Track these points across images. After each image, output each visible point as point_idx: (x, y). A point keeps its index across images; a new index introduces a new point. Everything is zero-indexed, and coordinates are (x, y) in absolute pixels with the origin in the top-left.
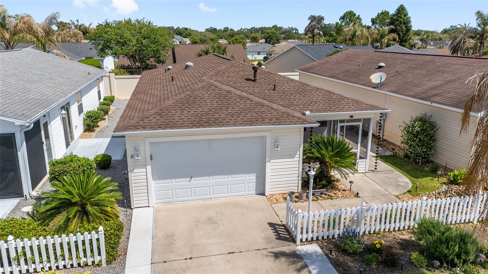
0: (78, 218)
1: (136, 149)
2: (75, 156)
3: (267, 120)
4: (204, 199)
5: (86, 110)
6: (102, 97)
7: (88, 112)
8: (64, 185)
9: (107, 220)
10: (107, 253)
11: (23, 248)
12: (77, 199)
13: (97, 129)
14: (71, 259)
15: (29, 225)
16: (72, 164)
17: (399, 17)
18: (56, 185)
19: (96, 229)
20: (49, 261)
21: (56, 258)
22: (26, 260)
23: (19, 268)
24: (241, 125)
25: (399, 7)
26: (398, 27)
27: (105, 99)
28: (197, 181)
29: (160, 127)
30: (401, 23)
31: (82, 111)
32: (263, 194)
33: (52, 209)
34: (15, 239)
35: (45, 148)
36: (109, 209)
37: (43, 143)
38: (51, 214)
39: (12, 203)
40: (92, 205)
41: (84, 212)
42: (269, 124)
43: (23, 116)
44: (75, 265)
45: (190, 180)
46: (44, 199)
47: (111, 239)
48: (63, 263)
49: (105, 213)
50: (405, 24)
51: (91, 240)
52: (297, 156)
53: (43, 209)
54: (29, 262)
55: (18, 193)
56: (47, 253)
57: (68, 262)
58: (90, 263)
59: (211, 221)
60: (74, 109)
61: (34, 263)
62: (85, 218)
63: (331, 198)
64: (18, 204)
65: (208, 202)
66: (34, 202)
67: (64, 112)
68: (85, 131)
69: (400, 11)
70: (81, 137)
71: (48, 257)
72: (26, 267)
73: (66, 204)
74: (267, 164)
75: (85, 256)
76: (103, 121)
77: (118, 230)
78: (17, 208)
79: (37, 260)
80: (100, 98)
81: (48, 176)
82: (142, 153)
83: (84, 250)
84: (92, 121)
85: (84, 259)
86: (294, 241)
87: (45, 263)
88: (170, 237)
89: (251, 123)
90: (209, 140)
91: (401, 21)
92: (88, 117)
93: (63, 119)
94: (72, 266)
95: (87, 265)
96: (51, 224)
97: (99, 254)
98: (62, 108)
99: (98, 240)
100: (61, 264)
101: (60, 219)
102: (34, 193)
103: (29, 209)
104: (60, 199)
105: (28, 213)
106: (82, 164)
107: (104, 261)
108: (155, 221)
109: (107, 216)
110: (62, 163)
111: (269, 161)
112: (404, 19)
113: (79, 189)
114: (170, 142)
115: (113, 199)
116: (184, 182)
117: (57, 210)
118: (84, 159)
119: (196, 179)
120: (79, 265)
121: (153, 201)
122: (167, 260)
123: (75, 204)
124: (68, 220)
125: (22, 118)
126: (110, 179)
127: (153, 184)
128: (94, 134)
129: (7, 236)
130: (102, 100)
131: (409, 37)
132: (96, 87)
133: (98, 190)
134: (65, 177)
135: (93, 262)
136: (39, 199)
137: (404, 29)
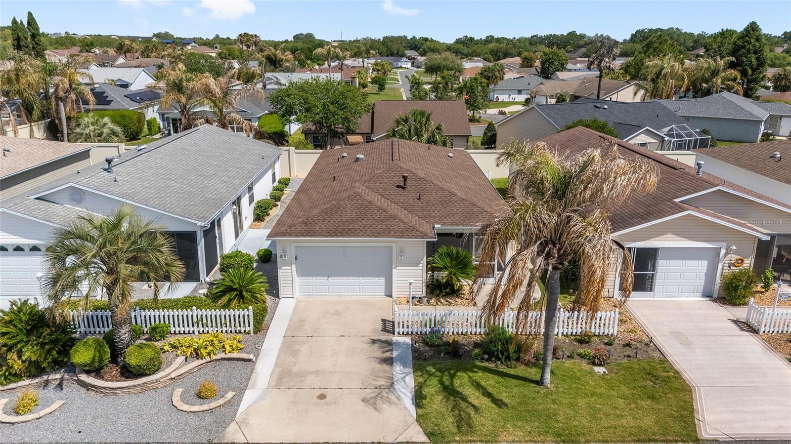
0: (237, 300)
1: (284, 251)
2: (240, 252)
3: (392, 233)
4: (339, 296)
5: (257, 198)
6: (277, 180)
7: (259, 202)
8: (229, 276)
9: (256, 303)
10: (254, 325)
11: (202, 315)
12: (237, 286)
13: (267, 219)
14: (231, 326)
15: (205, 301)
16: (237, 258)
17: (747, 41)
18: (223, 275)
19: (247, 308)
20: (217, 327)
21: (221, 325)
22: (203, 324)
23: (198, 329)
24: (369, 236)
25: (748, 25)
26: (744, 58)
27: (280, 182)
28: (333, 280)
29: (303, 235)
30: (749, 52)
31: (253, 200)
32: (391, 296)
33: (220, 292)
34: (197, 309)
35: (217, 241)
36: (258, 296)
37: (216, 237)
38: (220, 295)
39: (191, 286)
40: (247, 291)
41: (241, 297)
42: (393, 236)
43: (203, 219)
44: (233, 331)
45: (328, 279)
46: (215, 284)
47: (257, 316)
48: (225, 329)
49: (256, 298)
50: (755, 53)
51: (244, 315)
52: (421, 265)
53: (215, 291)
54: (205, 326)
55: (196, 278)
56: (216, 321)
57: (229, 329)
58: (243, 331)
59: (337, 313)
60: (245, 201)
61: (207, 327)
62: (241, 300)
63: (450, 304)
64: (196, 287)
65: (341, 299)
66: (208, 286)
67: (234, 207)
68: (255, 220)
69: (750, 33)
70: (251, 227)
71: (216, 324)
72: (202, 329)
73: (229, 289)
74: (393, 270)
75: (240, 326)
76: (274, 208)
77: (263, 311)
78: (195, 290)
79: (210, 326)
80: (274, 181)
81: (218, 266)
82: (289, 254)
83: (239, 322)
84: (262, 212)
85: (239, 328)
86: (394, 334)
87: (214, 328)
88: (302, 322)
89: (378, 234)
90: (344, 247)
91: (749, 49)
92: (258, 207)
93: (234, 214)
94: (231, 331)
95: (240, 332)
96: (219, 302)
97: (249, 326)
98: (233, 203)
99: (248, 315)
100: (224, 329)
101: (225, 299)
102: (208, 280)
103: (205, 291)
104: (226, 285)
105: (204, 294)
106: (244, 260)
107: (252, 331)
108: (295, 309)
109: (255, 300)
110: (229, 257)
111: (395, 268)
112: (754, 46)
113: (239, 279)
114: (311, 247)
115: (262, 289)
116: (322, 280)
117: (224, 293)
118: (247, 254)
119: (332, 278)
120: (236, 331)
121: (297, 294)
122: (295, 335)
123: (235, 290)
124: (230, 300)
125: (202, 220)
126: (262, 273)
127: (297, 280)
128: (263, 224)
129: (192, 307)
130: (276, 184)
131: (761, 76)
132: (271, 170)
133: (252, 281)
134: (230, 270)
135: (245, 331)
136: (211, 284)
137: (754, 61)
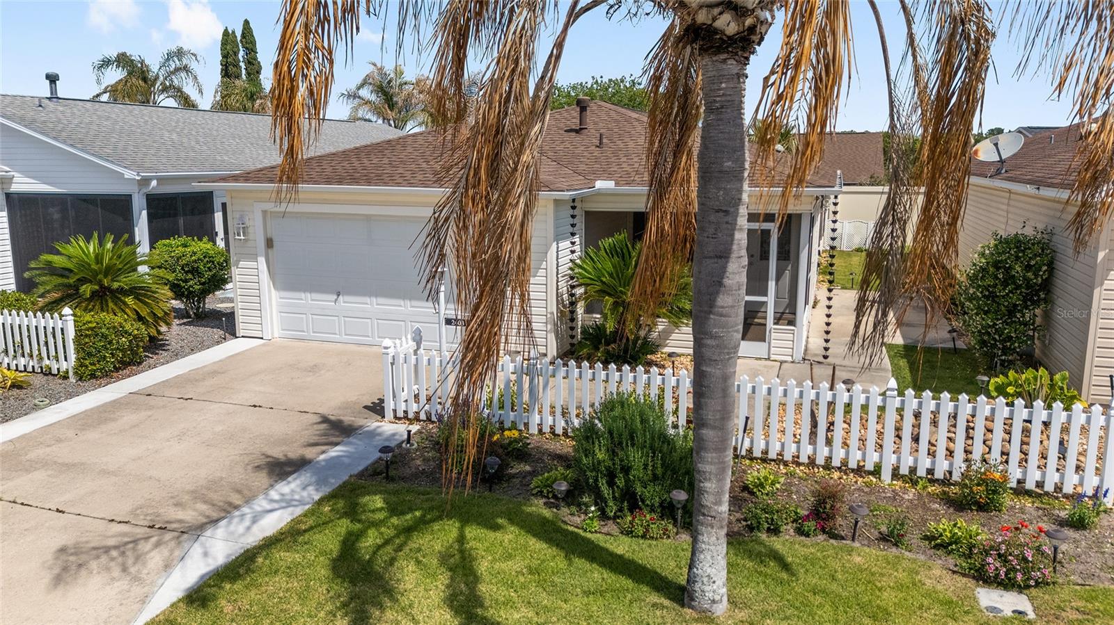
10: (78, 359)
20: (7, 354)
21: (14, 351)
28: (349, 303)
44: (37, 369)
45: (336, 300)
51: (54, 329)
56: (5, 339)
57: (29, 363)
58: (55, 371)
71: (6, 346)
75: (48, 356)
83: (46, 344)
85: (48, 361)
87: (2, 355)
88: (215, 374)
94: (33, 368)
95: (50, 373)
97: (66, 358)
99: (62, 331)
107: (71, 373)
116: (325, 301)
119: (347, 298)
120: (42, 368)
122: (156, 393)
125: (138, 169)
127: (275, 297)
135: (58, 370)
